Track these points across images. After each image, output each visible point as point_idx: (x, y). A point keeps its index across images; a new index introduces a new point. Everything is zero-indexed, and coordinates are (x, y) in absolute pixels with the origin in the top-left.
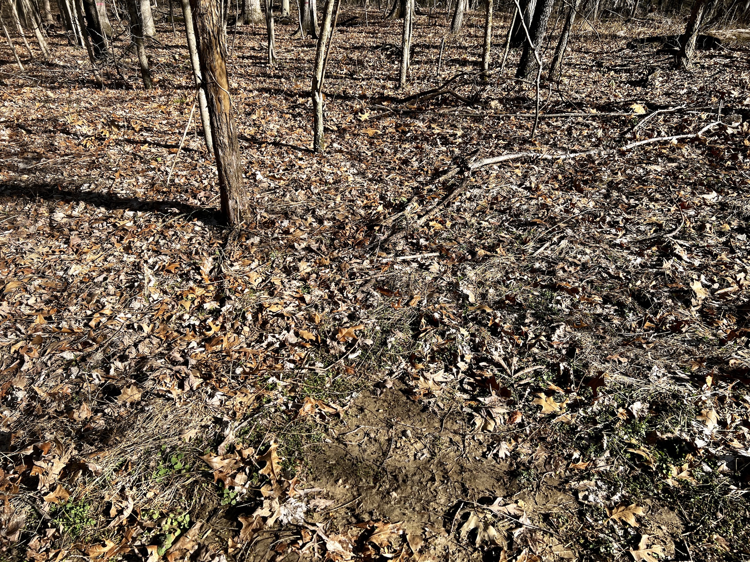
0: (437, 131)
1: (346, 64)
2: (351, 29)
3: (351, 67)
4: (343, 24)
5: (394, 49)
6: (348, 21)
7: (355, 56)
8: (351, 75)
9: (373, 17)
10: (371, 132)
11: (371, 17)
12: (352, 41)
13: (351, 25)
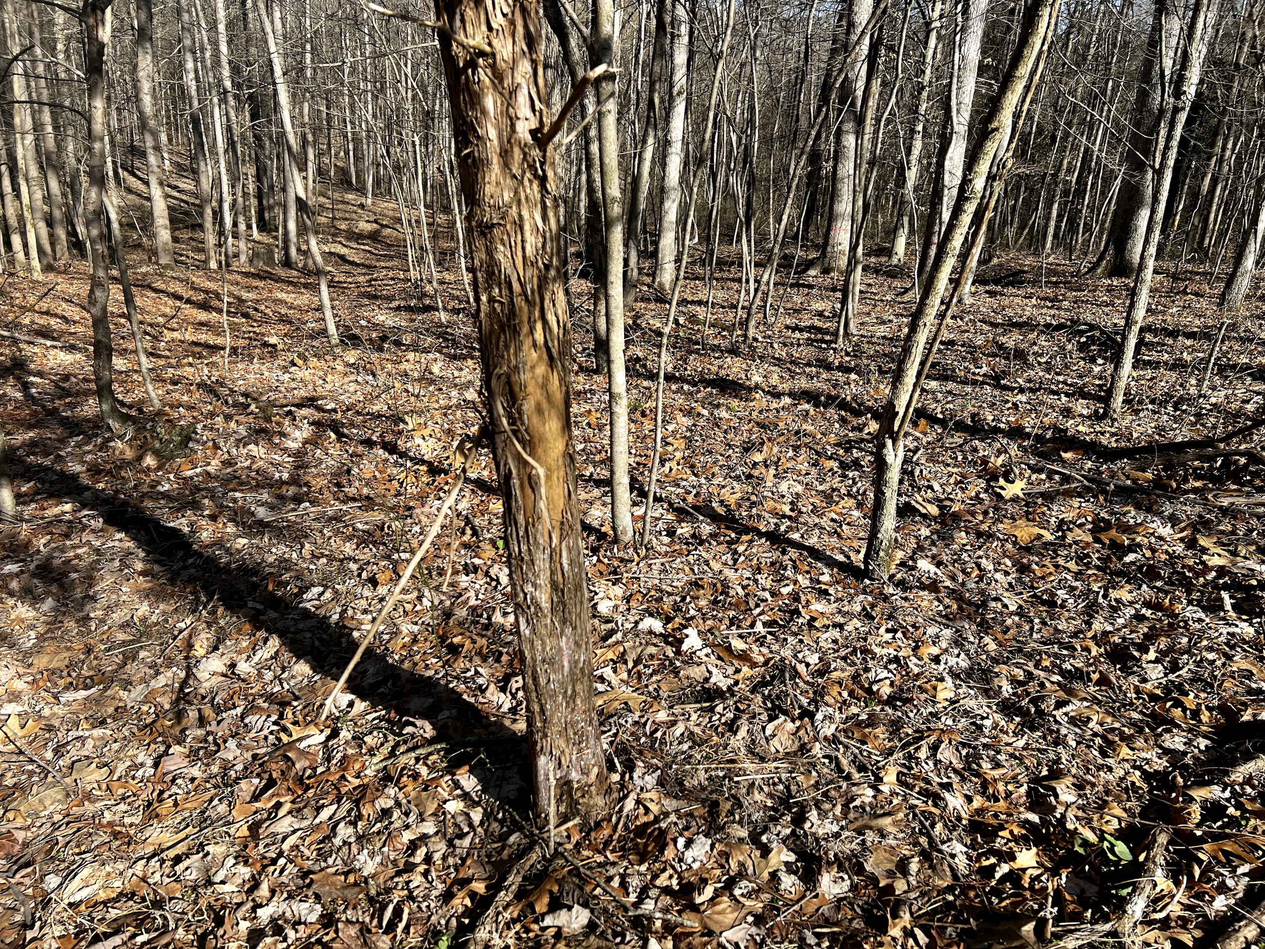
0: (1216, 561)
1: (988, 355)
2: (1011, 290)
3: (1001, 363)
4: (997, 282)
5: (1097, 334)
6: (1008, 276)
7: (1011, 340)
8: (996, 379)
9: (1055, 273)
10: (1025, 532)
11: (1052, 272)
12: (1010, 312)
13: (1012, 284)
